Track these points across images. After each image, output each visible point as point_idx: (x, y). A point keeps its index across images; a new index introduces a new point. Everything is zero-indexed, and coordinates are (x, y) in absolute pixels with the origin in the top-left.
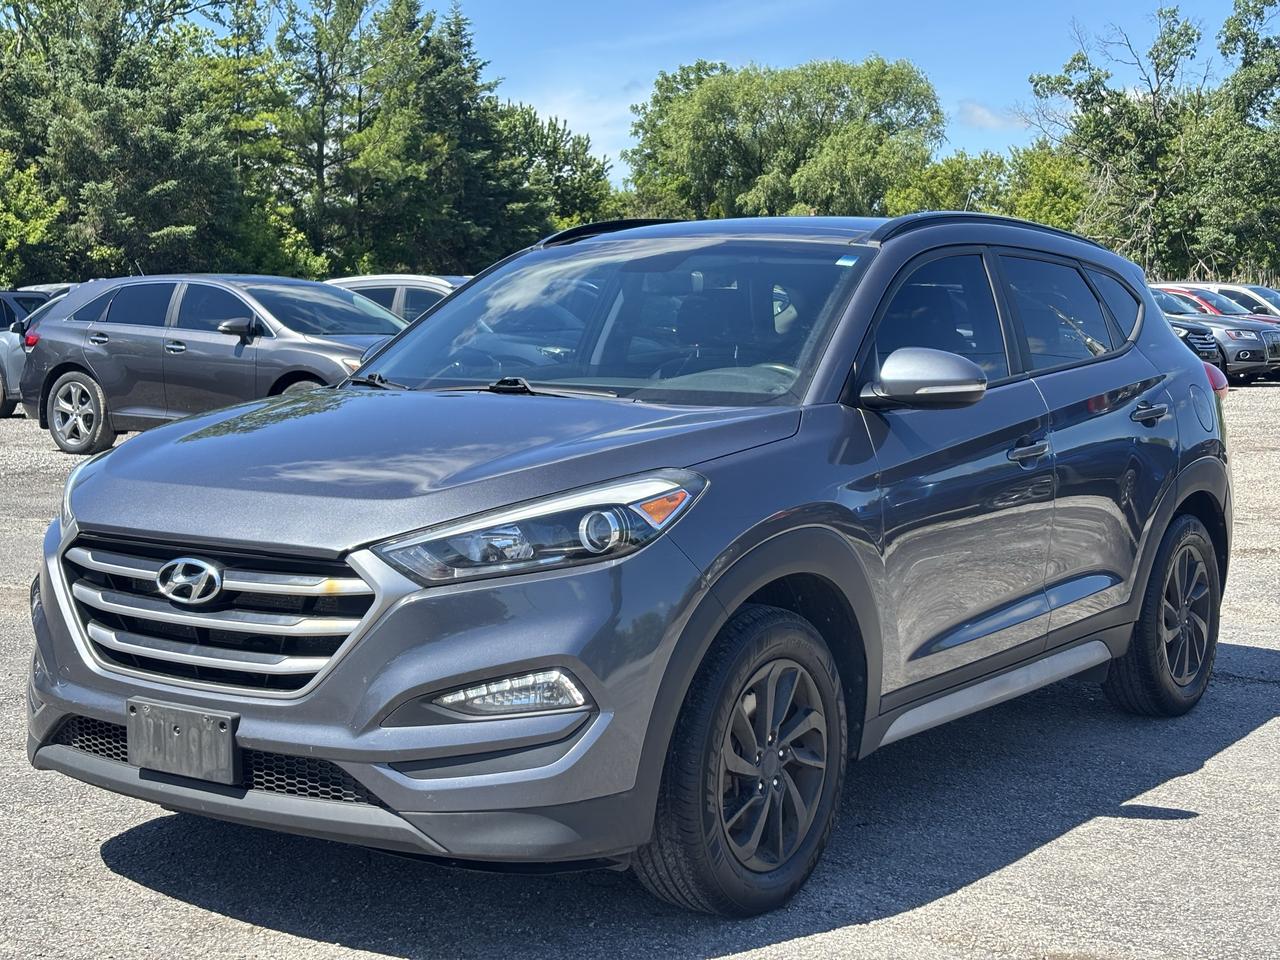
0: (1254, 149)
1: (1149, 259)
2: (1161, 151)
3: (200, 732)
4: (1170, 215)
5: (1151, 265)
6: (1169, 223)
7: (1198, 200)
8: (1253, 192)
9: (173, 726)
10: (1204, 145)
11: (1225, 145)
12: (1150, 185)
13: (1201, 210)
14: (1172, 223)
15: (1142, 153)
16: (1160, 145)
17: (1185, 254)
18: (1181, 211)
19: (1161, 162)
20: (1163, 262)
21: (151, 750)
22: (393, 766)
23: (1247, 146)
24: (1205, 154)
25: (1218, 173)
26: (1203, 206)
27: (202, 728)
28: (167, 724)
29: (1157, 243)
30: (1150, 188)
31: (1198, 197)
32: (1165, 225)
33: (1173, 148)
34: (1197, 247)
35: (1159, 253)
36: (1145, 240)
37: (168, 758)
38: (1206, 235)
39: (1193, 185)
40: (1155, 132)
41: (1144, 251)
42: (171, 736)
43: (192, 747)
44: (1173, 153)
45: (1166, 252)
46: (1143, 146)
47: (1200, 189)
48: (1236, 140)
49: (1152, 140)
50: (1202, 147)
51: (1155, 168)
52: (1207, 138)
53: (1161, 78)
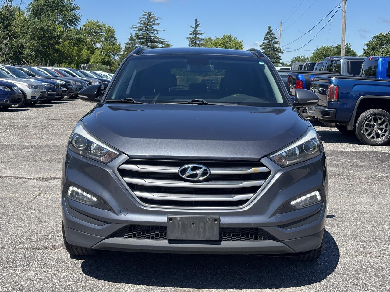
0: (40, 26)
1: (8, 59)
2: (9, 25)
3: (205, 224)
4: (13, 45)
5: (8, 61)
6: (13, 48)
7: (22, 41)
8: (39, 39)
9: (192, 223)
10: (23, 24)
11: (31, 24)
12: (6, 35)
13: (23, 44)
14: (14, 48)
15: (3, 25)
16: (9, 23)
17: (19, 58)
18: (17, 44)
19: (9, 28)
20: (12, 60)
21: (180, 233)
22: (280, 226)
23: (38, 25)
24: (24, 27)
25: (29, 33)
26: (24, 43)
27: (206, 222)
28: (188, 223)
29: (10, 54)
30: (6, 36)
31: (22, 40)
32: (12, 48)
33: (13, 24)
34: (23, 55)
35: (10, 57)
36: (6, 52)
37: (188, 235)
38: (26, 51)
39: (20, 36)
40: (7, 19)
41: (6, 56)
42: (190, 227)
43: (201, 230)
44: (13, 26)
45: (12, 57)
46: (3, 23)
47: (22, 38)
48: (34, 23)
49: (7, 21)
50: (22, 25)
51: (7, 30)
52: (24, 22)
53: (8, 2)
